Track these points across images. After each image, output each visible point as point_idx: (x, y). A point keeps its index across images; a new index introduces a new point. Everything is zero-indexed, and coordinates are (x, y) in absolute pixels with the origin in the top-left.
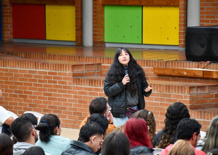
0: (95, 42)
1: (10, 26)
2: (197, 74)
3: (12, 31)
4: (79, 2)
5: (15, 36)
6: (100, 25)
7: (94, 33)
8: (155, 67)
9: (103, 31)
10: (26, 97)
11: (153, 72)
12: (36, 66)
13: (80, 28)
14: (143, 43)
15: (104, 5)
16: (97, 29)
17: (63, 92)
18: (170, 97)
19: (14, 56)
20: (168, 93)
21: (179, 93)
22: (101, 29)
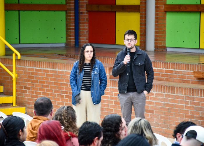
0: (156, 47)
1: (86, 32)
3: (88, 37)
4: (143, 9)
6: (162, 31)
7: (156, 38)
8: (195, 71)
9: (165, 36)
11: (193, 76)
13: (143, 34)
14: (201, 48)
15: (166, 12)
16: (158, 34)
18: (194, 100)
19: (75, 59)
20: (192, 96)
21: (201, 97)
22: (163, 34)
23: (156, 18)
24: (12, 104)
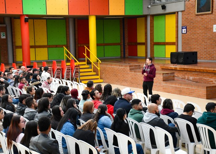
1: (127, 52)
2: (173, 68)
4: (146, 44)
5: (129, 55)
8: (161, 66)
10: (117, 76)
11: (160, 68)
12: (119, 66)
13: (146, 53)
15: (154, 45)
17: (127, 75)
22: (153, 53)
23: (150, 47)
24: (99, 79)
